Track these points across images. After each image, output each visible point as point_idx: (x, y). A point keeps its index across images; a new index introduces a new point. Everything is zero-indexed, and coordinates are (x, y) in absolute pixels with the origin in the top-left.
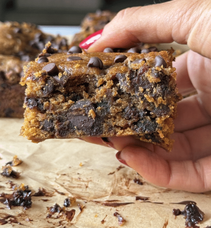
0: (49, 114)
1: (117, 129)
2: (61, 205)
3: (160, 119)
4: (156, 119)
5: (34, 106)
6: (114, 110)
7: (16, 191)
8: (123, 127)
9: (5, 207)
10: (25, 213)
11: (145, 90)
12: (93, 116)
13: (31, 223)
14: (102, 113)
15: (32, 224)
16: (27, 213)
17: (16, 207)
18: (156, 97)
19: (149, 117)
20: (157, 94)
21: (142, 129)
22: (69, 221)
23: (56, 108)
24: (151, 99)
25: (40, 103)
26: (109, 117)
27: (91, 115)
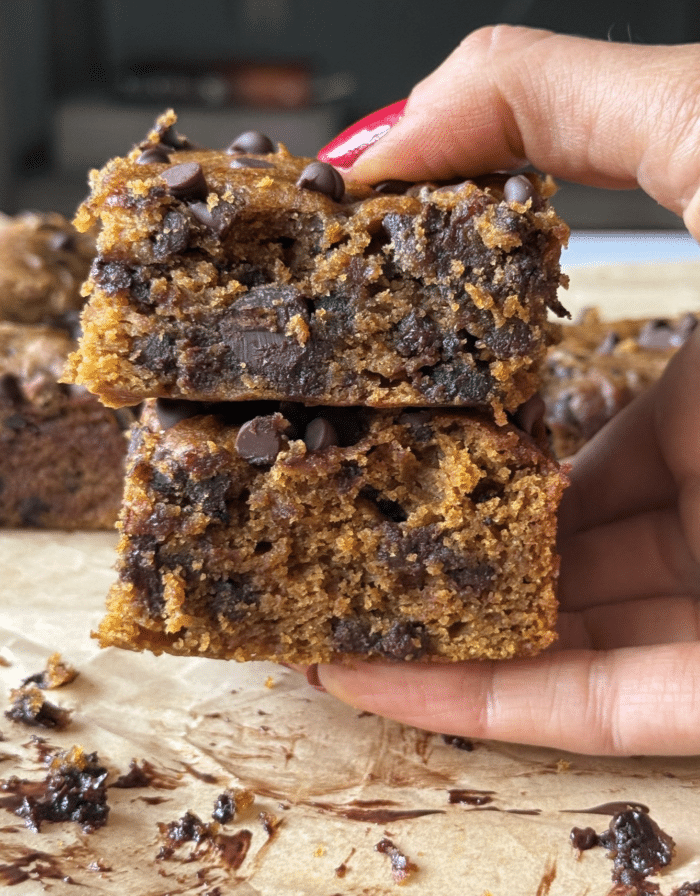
0: (165, 317)
1: (369, 382)
2: (205, 817)
3: (505, 367)
4: (492, 365)
5: (120, 286)
6: (368, 324)
7: (57, 772)
8: (388, 380)
9: (21, 826)
10: (86, 844)
11: (468, 270)
12: (302, 334)
13: (107, 877)
14: (327, 330)
15: (110, 881)
16: (92, 845)
17: (58, 824)
18: (501, 296)
19: (470, 358)
20: (504, 285)
21: (444, 391)
22: (232, 871)
23: (188, 300)
24: (484, 299)
25: (142, 280)
26: (351, 343)
27: (296, 331)
